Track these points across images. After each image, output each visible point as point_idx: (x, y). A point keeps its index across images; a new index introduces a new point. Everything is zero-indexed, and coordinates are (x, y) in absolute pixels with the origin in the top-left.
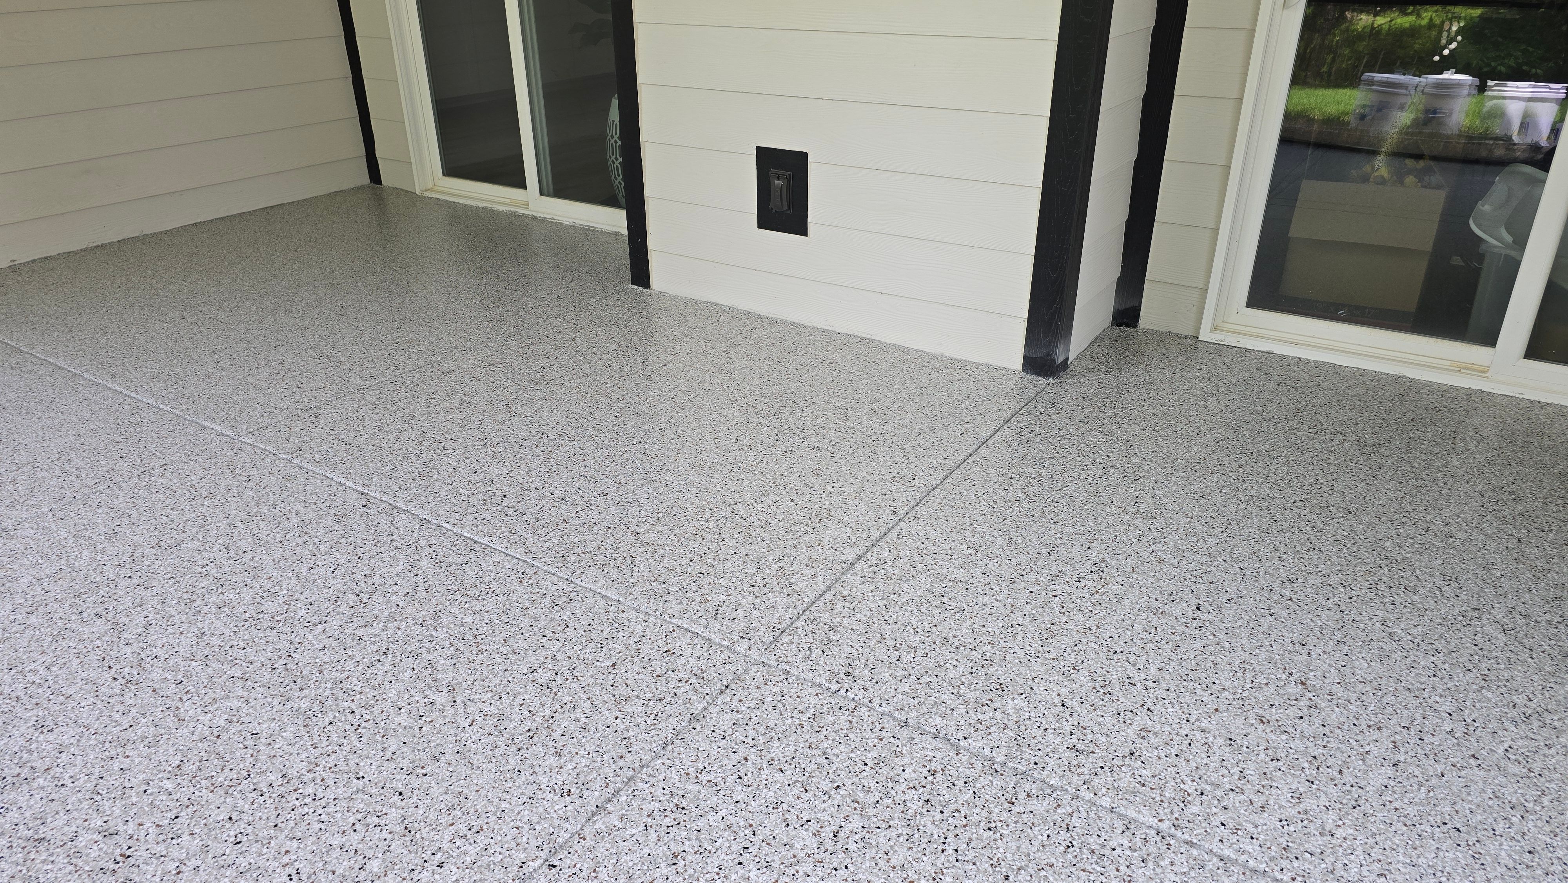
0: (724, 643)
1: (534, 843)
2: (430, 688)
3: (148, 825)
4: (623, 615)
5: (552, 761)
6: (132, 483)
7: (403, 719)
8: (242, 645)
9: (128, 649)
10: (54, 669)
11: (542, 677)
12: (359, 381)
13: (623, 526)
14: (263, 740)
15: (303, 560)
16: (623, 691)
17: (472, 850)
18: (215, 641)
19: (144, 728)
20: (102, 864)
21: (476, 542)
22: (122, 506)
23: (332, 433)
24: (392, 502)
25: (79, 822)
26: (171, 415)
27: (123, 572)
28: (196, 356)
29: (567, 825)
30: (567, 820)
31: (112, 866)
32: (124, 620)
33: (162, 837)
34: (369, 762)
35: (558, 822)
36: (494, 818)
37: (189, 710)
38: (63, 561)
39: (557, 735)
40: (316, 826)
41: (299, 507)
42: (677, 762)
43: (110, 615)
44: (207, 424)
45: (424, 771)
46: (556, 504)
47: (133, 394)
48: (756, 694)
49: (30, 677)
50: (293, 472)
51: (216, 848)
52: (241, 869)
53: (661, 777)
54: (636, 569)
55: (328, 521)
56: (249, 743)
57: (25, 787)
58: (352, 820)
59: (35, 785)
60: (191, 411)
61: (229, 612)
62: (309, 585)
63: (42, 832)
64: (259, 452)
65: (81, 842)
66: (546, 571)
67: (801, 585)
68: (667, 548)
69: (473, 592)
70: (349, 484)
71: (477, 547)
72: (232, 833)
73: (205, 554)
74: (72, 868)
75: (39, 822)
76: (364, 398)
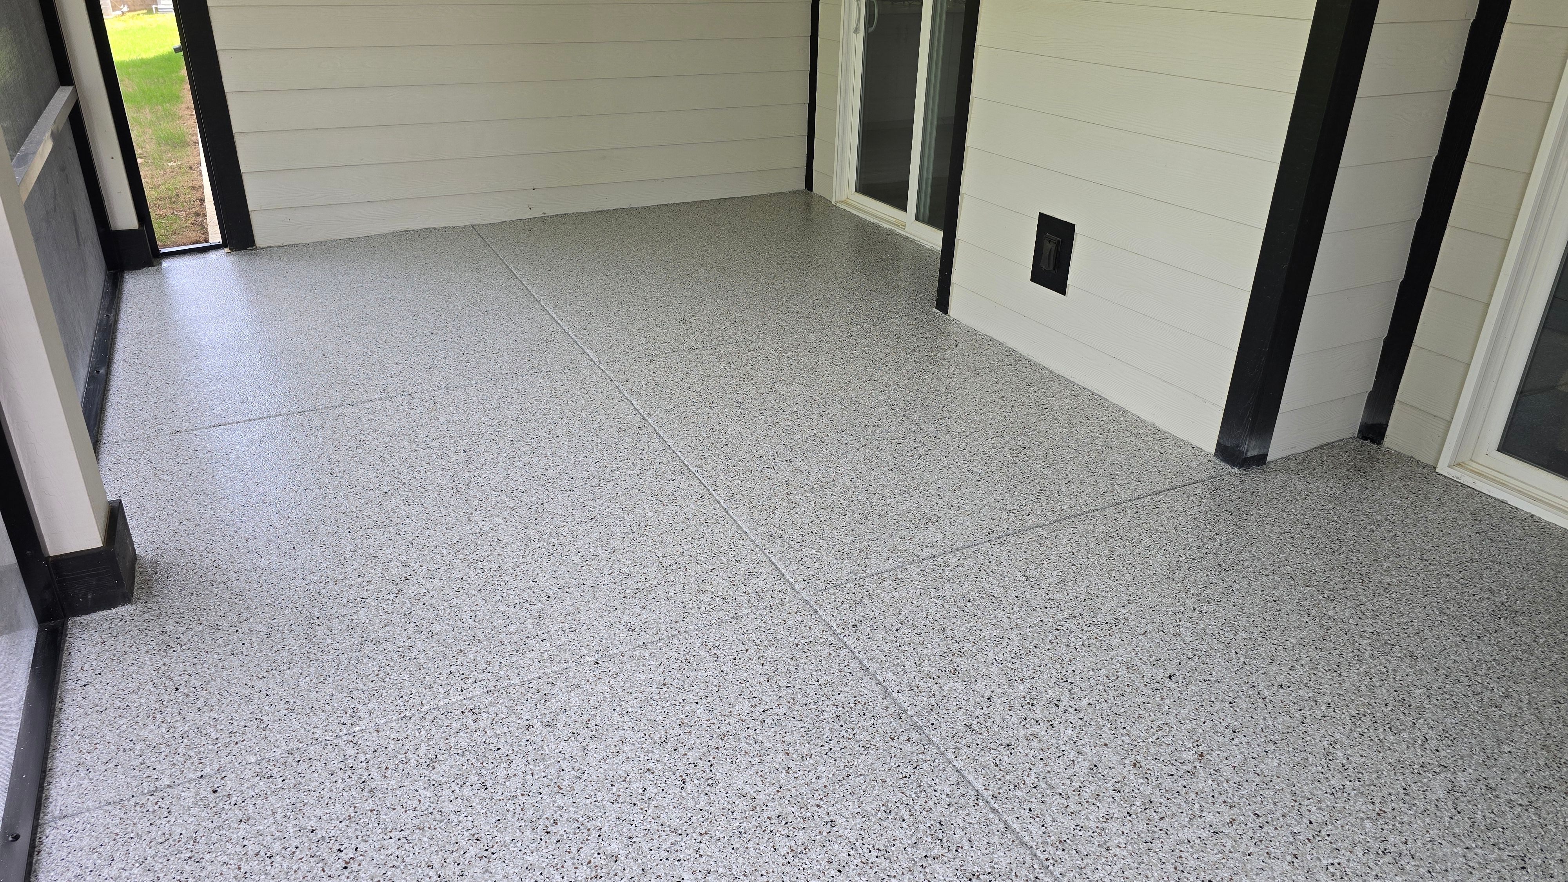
0: (791, 580)
1: (596, 648)
2: (602, 546)
3: (424, 567)
4: (741, 542)
5: (637, 610)
6: (525, 378)
7: (577, 559)
8: (523, 490)
9: (468, 474)
10: (428, 473)
11: (667, 562)
12: (693, 344)
13: (785, 486)
14: (501, 545)
15: (585, 451)
16: (707, 586)
17: (563, 639)
18: (511, 483)
19: (451, 520)
20: (394, 578)
21: (688, 468)
22: (512, 391)
23: (653, 375)
24: (657, 429)
25: (396, 554)
26: (571, 340)
27: (491, 430)
28: (609, 303)
29: (620, 646)
30: (621, 643)
31: (398, 581)
32: (475, 457)
33: (427, 576)
34: (545, 574)
35: (617, 643)
36: (586, 628)
37: (476, 517)
38: (465, 415)
39: (650, 597)
40: (498, 598)
41: (603, 417)
42: (705, 637)
43: (470, 452)
44: (587, 351)
45: (568, 590)
46: (754, 459)
47: (559, 321)
48: (785, 616)
49: (416, 474)
50: (614, 394)
51: (447, 590)
52: (452, 605)
53: (690, 641)
54: (772, 516)
55: (613, 431)
56: (494, 544)
57: (383, 530)
58: (516, 601)
59: (388, 530)
60: (583, 340)
61: (527, 470)
62: (579, 467)
63: (380, 554)
64: (604, 376)
65: (392, 564)
66: (716, 500)
67: (873, 561)
68: (803, 509)
69: (665, 499)
70: (641, 411)
71: (686, 472)
72: (458, 586)
73: (536, 432)
74: (381, 575)
75: (380, 548)
76: (687, 356)
